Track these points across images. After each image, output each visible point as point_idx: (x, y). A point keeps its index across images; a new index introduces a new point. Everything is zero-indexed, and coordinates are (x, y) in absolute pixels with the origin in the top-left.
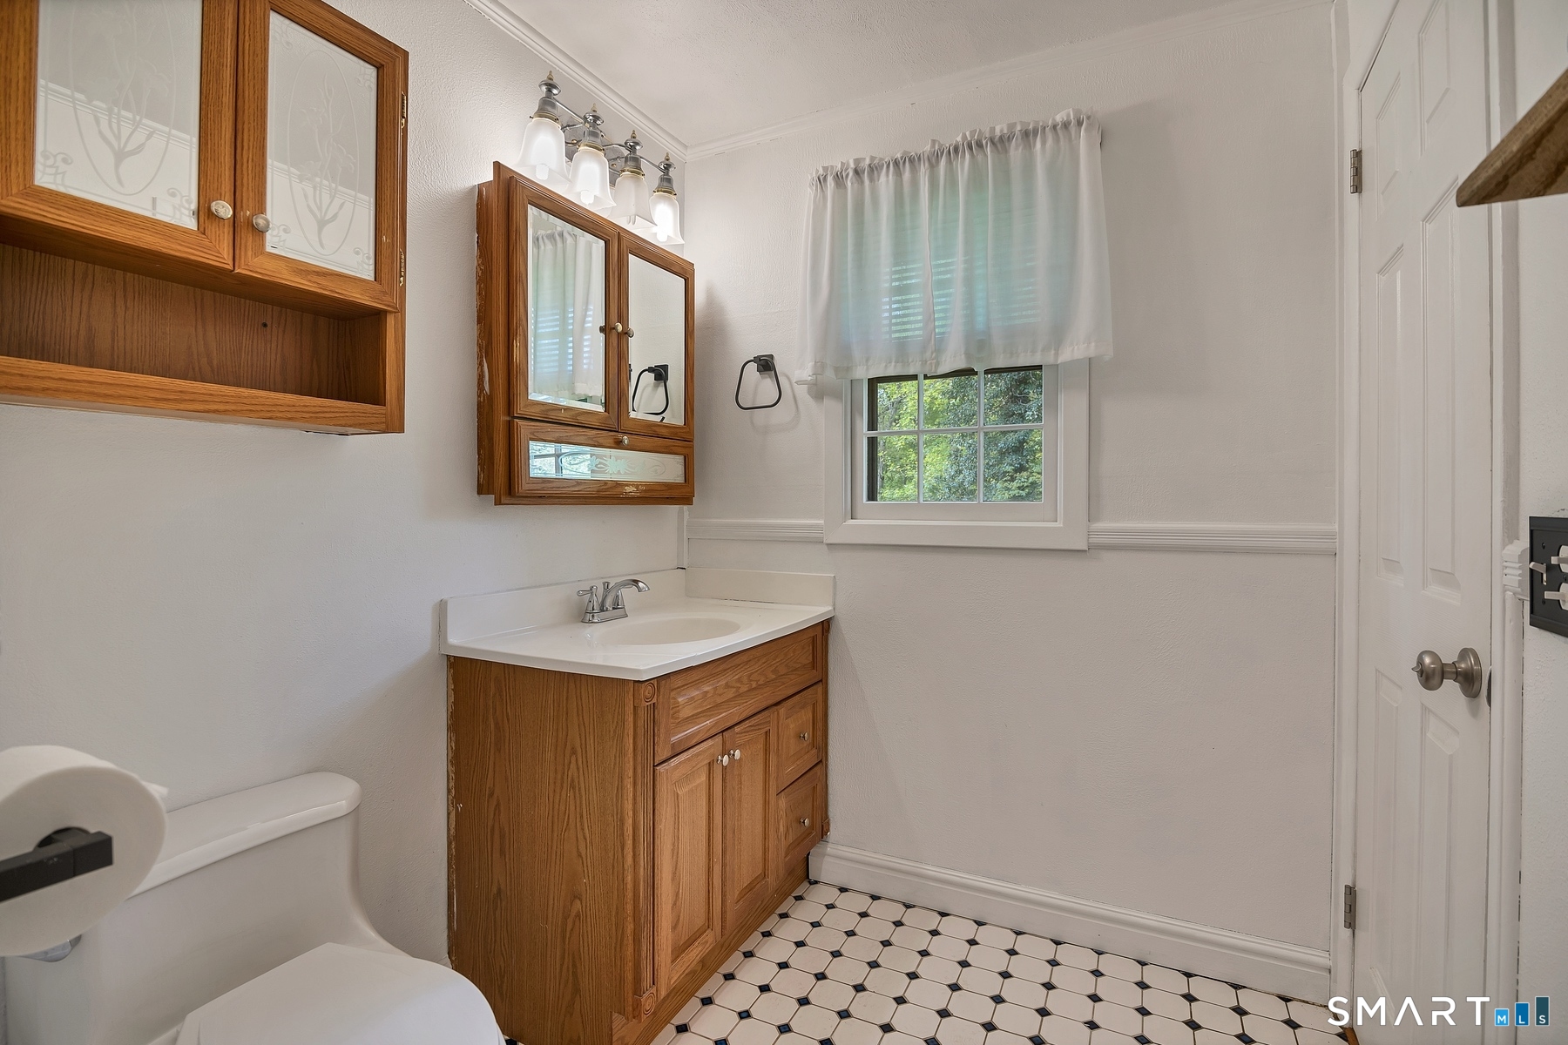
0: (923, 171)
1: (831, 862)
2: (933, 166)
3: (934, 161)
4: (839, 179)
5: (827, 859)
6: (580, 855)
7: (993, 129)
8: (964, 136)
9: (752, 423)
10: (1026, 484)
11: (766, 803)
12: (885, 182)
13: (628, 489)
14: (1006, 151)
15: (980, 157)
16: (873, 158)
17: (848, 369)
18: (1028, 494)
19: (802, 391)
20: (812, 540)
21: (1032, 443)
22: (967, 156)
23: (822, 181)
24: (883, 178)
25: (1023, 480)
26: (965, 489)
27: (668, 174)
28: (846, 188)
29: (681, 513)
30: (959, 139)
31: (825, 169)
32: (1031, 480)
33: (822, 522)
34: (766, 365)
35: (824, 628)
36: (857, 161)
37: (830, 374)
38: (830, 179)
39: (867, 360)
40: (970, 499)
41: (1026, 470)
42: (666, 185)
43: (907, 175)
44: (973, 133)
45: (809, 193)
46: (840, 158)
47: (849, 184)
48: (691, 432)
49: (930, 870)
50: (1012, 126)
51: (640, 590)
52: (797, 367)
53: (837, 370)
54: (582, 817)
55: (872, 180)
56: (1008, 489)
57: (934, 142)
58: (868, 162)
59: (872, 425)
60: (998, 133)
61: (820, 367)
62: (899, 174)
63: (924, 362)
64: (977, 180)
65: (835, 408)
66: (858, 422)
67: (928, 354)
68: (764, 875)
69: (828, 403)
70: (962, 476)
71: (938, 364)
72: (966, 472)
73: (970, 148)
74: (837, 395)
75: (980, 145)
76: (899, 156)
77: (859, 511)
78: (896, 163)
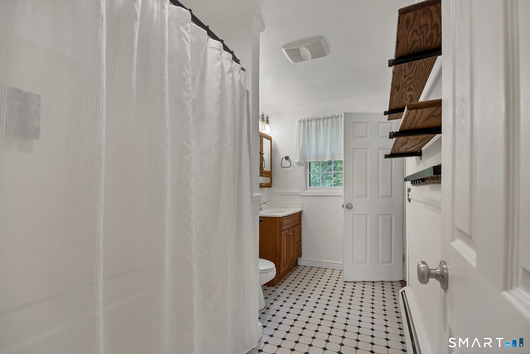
0: (321, 121)
1: (302, 262)
2: (323, 121)
3: (323, 120)
4: (304, 122)
5: (301, 260)
6: (267, 248)
7: (335, 115)
8: (330, 115)
9: (284, 170)
10: (336, 181)
11: (294, 245)
12: (314, 123)
13: (264, 185)
14: (338, 119)
15: (333, 120)
16: (311, 118)
17: (306, 160)
18: (337, 184)
19: (295, 164)
20: (298, 195)
21: (338, 168)
22: (330, 119)
23: (300, 122)
24: (313, 122)
25: (335, 180)
26: (317, 182)
27: (268, 119)
28: (305, 123)
29: (268, 189)
30: (329, 116)
31: (301, 119)
32: (337, 179)
33: (300, 191)
34: (287, 158)
35: (301, 212)
36: (308, 118)
37: (302, 161)
38: (302, 121)
39: (310, 158)
40: (318, 186)
41: (336, 176)
42: (268, 122)
43: (318, 122)
44: (331, 115)
45: (297, 124)
46: (304, 117)
47: (306, 123)
48: (272, 173)
49: (323, 261)
50: (339, 114)
51: (267, 204)
52: (295, 159)
53: (303, 160)
54: (268, 241)
55: (311, 122)
56: (330, 182)
57: (323, 116)
58: (310, 118)
59: (310, 172)
60: (336, 115)
61: (300, 159)
62: (316, 122)
63: (322, 159)
64: (332, 123)
65: (303, 168)
66: (307, 170)
67: (323, 158)
68: (293, 258)
69: (301, 166)
70: (316, 178)
71: (325, 160)
72: (317, 177)
73: (331, 118)
74: (303, 165)
75: (333, 117)
76: (316, 118)
77: (308, 189)
78: (316, 119)
